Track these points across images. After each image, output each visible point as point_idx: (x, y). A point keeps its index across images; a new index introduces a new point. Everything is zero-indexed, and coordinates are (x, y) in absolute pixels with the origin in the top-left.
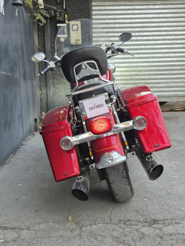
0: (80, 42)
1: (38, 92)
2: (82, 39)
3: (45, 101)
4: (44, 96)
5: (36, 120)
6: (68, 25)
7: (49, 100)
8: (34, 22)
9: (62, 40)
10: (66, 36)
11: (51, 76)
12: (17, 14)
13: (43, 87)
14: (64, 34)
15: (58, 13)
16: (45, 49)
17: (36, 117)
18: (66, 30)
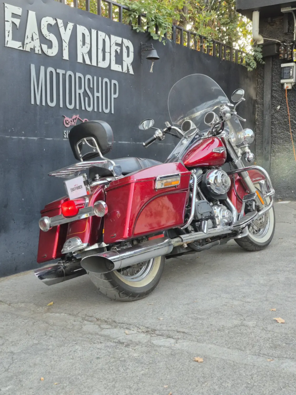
9: (287, 87)
10: (293, 80)
11: (270, 140)
12: (151, 71)
13: (258, 156)
14: (289, 78)
15: (282, 48)
18: (291, 72)
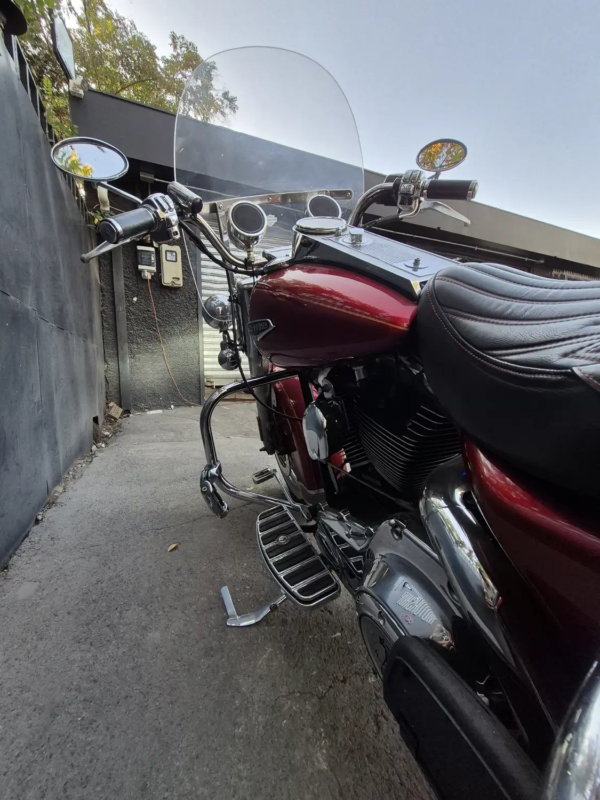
0: (180, 283)
1: (100, 367)
2: (184, 279)
3: (114, 381)
4: (112, 375)
5: (96, 420)
6: (158, 251)
7: (122, 379)
8: (89, 228)
9: (148, 276)
10: (154, 269)
11: (126, 337)
13: (110, 357)
14: (150, 265)
16: (113, 289)
17: (97, 414)
18: (153, 258)
